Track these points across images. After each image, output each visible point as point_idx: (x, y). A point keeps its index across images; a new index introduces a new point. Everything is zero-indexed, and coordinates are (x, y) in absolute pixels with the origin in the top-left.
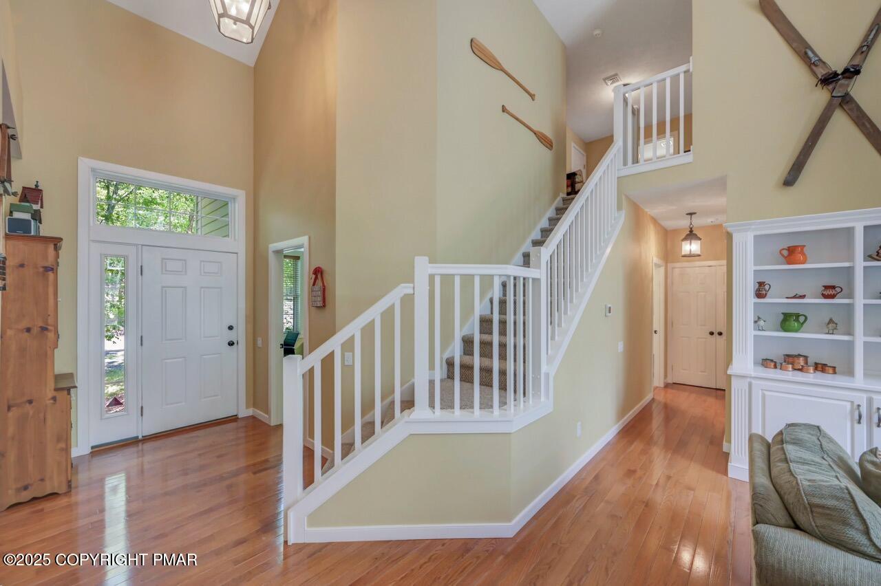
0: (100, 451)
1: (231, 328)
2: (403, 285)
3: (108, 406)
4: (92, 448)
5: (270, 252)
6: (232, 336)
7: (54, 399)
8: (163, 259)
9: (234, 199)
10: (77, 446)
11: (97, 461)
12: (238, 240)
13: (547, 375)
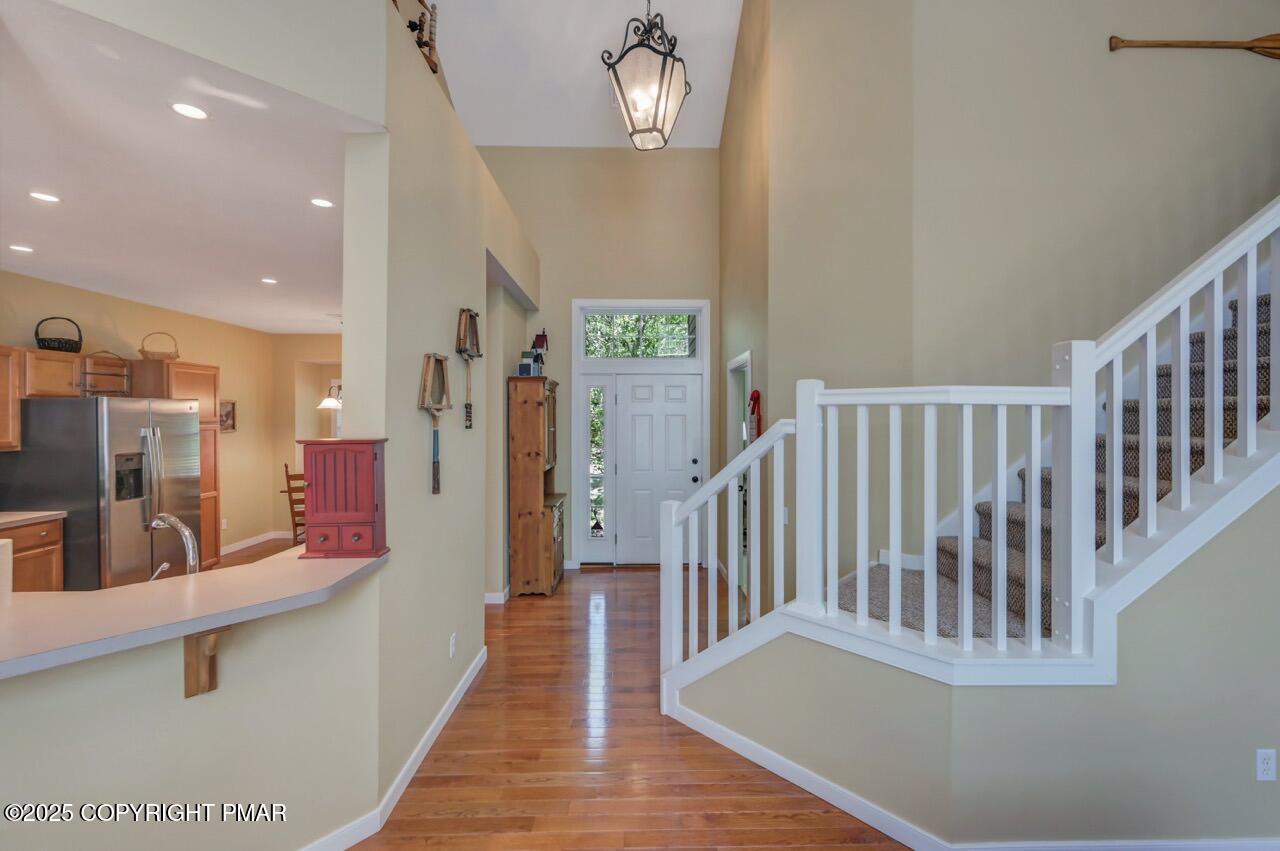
0: (588, 568)
1: (695, 461)
2: (782, 420)
3: (593, 528)
4: (582, 564)
5: (728, 372)
6: (695, 471)
7: (543, 513)
8: (633, 386)
9: (700, 310)
10: (571, 559)
11: (584, 578)
12: (704, 363)
13: (1089, 605)
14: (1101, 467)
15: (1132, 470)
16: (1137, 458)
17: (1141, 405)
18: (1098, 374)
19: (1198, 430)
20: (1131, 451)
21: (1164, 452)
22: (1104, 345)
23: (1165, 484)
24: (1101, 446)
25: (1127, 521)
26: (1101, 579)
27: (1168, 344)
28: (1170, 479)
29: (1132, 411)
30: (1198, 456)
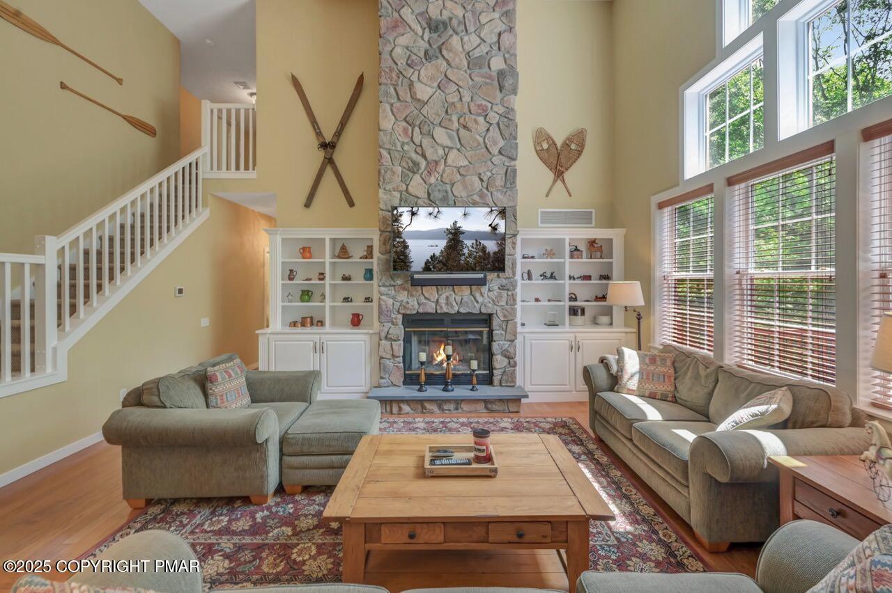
13: (55, 350)
14: (59, 296)
15: (73, 295)
16: (75, 290)
17: (77, 267)
18: (58, 251)
19: (99, 277)
20: (73, 287)
21: (87, 287)
22: (61, 239)
23: (86, 300)
24: (59, 286)
25: (71, 315)
26: (60, 339)
27: (88, 240)
28: (89, 298)
29: (73, 269)
30: (100, 287)
